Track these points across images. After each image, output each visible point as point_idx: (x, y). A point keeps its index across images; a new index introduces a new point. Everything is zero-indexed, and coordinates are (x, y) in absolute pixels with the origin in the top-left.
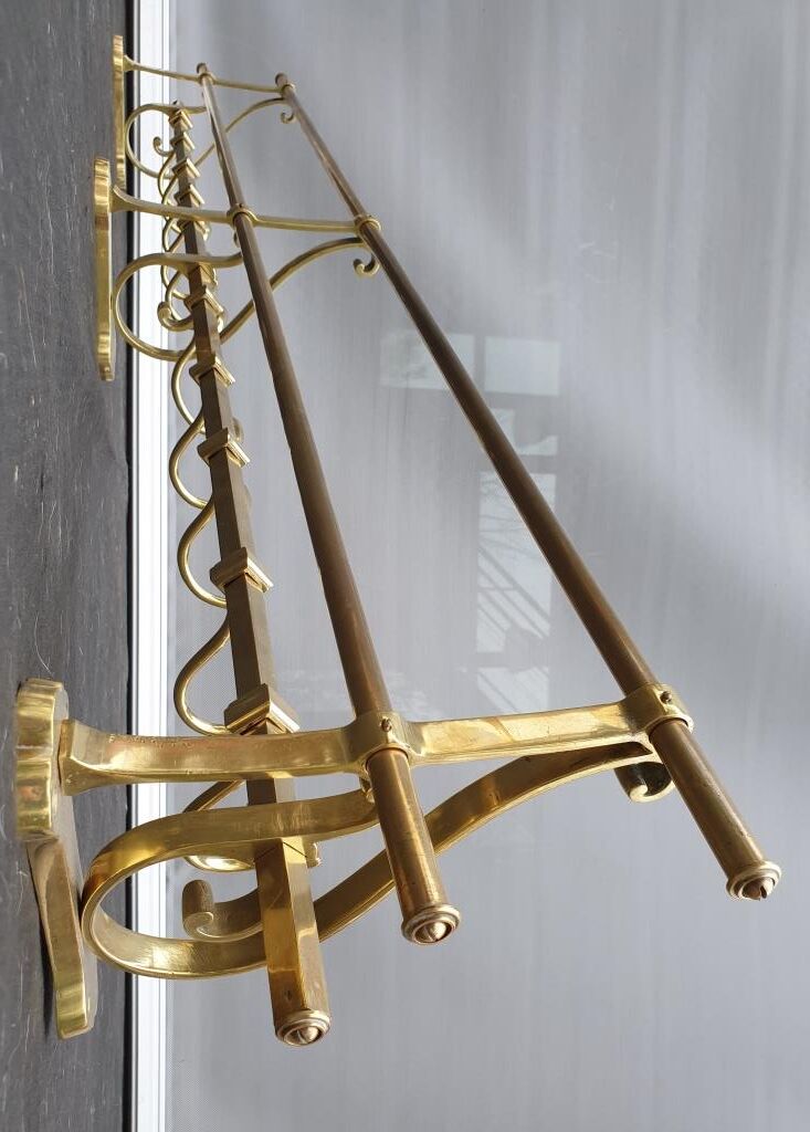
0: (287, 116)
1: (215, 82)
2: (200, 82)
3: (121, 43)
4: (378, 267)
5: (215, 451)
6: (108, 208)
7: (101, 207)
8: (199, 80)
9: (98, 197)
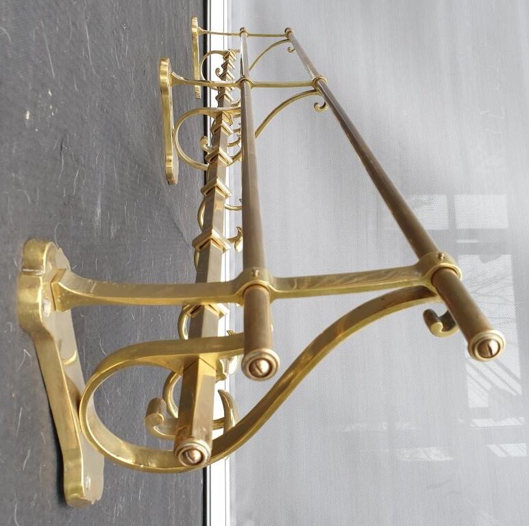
0: (292, 49)
1: (249, 35)
2: (240, 36)
3: (196, 21)
4: (327, 107)
5: (209, 189)
6: (168, 83)
7: (164, 83)
8: (240, 35)
9: (162, 78)
